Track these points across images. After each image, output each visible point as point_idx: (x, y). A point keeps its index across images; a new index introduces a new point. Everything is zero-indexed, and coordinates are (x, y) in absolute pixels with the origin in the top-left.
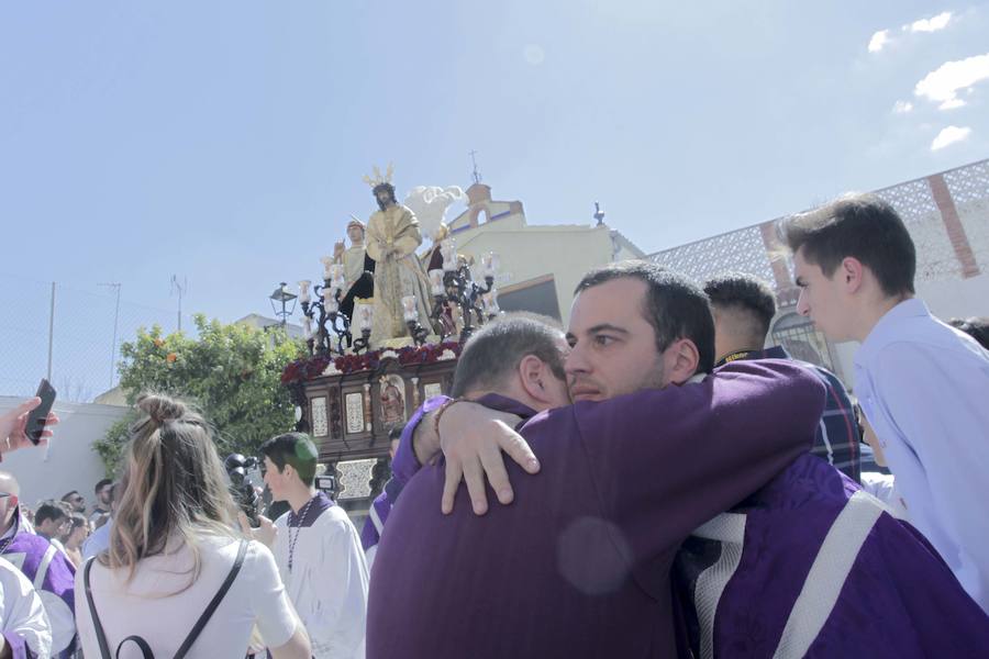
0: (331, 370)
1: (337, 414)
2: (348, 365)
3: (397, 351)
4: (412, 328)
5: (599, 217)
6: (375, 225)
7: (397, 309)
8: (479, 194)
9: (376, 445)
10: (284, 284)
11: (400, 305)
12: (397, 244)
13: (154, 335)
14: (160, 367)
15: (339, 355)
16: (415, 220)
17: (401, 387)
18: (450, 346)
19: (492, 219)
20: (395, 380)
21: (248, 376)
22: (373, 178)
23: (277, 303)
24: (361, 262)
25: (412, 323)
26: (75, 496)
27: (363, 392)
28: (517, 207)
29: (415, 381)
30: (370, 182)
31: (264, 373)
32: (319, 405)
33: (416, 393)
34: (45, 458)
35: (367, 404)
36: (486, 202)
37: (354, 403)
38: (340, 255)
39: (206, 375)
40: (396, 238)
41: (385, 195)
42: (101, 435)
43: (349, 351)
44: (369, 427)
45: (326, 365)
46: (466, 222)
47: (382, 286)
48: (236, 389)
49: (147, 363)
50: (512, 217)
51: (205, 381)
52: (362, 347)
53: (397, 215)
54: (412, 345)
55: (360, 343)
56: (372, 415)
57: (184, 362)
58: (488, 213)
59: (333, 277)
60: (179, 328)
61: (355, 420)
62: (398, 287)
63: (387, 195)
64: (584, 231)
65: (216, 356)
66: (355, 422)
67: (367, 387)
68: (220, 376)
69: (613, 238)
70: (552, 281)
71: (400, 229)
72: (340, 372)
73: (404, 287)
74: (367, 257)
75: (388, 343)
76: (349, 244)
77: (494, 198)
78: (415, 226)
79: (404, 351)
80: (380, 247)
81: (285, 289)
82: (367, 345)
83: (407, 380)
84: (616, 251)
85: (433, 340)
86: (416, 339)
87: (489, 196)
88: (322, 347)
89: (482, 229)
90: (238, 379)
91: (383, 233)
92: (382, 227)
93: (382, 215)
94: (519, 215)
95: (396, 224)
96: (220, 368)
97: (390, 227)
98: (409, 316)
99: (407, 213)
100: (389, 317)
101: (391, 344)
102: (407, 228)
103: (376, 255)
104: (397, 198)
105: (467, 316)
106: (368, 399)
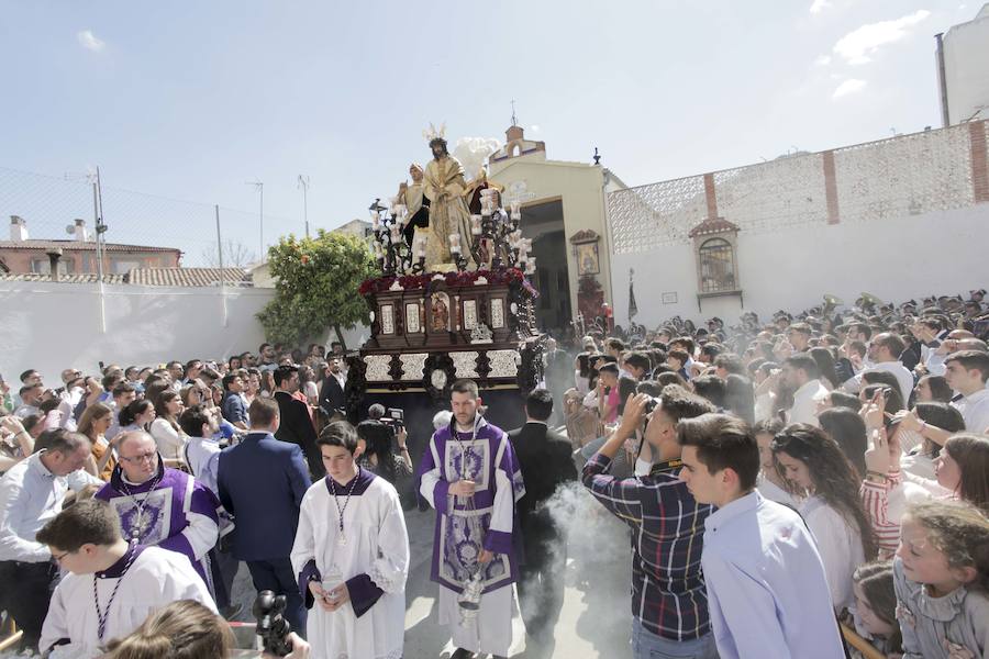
0: (396, 287)
1: (400, 318)
2: (408, 284)
3: (444, 275)
4: (456, 258)
5: (597, 158)
6: (431, 172)
7: (445, 241)
8: (515, 134)
9: (427, 344)
10: (378, 200)
11: (448, 240)
12: (447, 188)
13: (291, 242)
14: (297, 265)
15: (402, 275)
16: (462, 170)
17: (447, 302)
18: (484, 274)
19: (523, 153)
20: (443, 296)
21: (355, 272)
22: (430, 133)
23: (375, 212)
24: (420, 197)
25: (457, 254)
26: (249, 355)
27: (419, 303)
28: (541, 146)
29: (457, 298)
30: (428, 137)
31: (366, 269)
32: (387, 311)
33: (458, 307)
34: (225, 324)
35: (422, 314)
36: (520, 140)
37: (413, 311)
38: (404, 192)
39: (328, 270)
40: (447, 184)
41: (439, 147)
42: (261, 310)
43: (409, 271)
44: (423, 330)
45: (393, 282)
46: (503, 153)
47: (435, 221)
48: (348, 280)
49: (288, 262)
50: (537, 153)
51: (328, 275)
52: (419, 270)
53: (448, 165)
54: (455, 270)
55: (417, 267)
56: (425, 322)
57: (313, 262)
58: (521, 149)
59: (398, 213)
60: (307, 234)
61: (413, 324)
62: (447, 222)
63: (440, 149)
64: (584, 168)
65: (334, 258)
66: (413, 325)
67: (422, 301)
68: (337, 272)
69: (605, 174)
70: (560, 201)
71: (449, 177)
72: (402, 288)
73: (452, 224)
74: (424, 196)
75: (438, 267)
76: (411, 183)
77: (525, 138)
78: (462, 175)
79: (450, 275)
80: (434, 191)
81: (379, 204)
82: (423, 268)
83: (451, 297)
84: (606, 183)
85: (472, 267)
86: (459, 267)
87: (522, 136)
88: (389, 267)
89: (516, 160)
90: (350, 274)
91: (437, 179)
92: (436, 173)
93: (436, 163)
94: (541, 152)
95: (447, 171)
96: (338, 266)
97: (442, 174)
98: (454, 249)
99: (456, 163)
100: (439, 245)
101: (441, 269)
102: (456, 176)
103: (431, 196)
104: (448, 150)
105: (497, 250)
106: (422, 309)
